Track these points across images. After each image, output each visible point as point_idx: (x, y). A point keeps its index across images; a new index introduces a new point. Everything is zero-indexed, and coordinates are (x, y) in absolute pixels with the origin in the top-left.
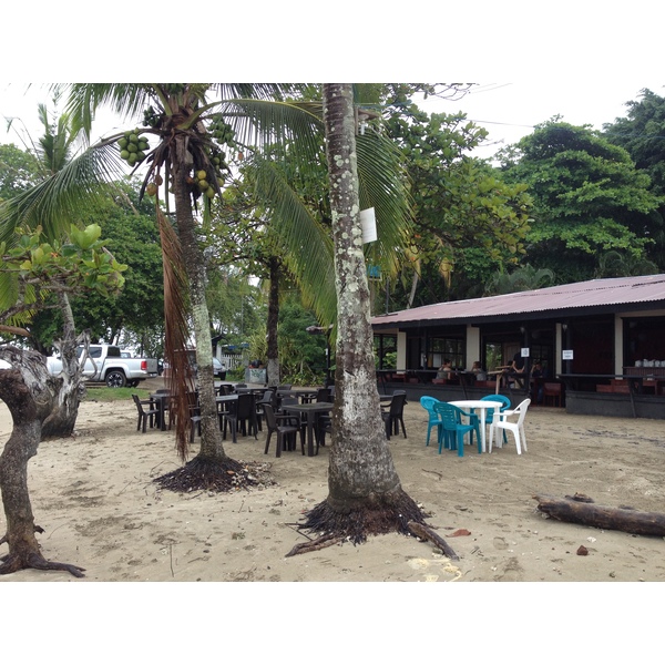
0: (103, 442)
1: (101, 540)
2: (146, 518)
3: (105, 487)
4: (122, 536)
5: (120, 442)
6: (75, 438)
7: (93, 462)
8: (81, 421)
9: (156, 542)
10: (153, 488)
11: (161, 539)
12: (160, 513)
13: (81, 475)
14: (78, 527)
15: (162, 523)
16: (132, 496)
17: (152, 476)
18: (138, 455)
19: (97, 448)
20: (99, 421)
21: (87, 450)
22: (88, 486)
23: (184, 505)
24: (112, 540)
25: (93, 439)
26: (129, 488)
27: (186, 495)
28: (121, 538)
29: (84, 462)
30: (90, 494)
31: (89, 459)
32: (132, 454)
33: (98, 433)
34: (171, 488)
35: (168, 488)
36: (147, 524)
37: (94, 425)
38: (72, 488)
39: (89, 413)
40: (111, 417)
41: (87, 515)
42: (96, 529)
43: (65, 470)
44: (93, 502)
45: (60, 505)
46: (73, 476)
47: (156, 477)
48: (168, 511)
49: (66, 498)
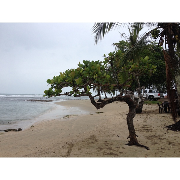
0: (150, 115)
1: (152, 141)
2: (165, 137)
3: (152, 127)
4: (159, 141)
5: (155, 116)
6: (142, 113)
7: (148, 120)
8: (143, 109)
9: (168, 144)
10: (166, 129)
11: (170, 144)
12: (168, 136)
13: (145, 123)
14: (146, 137)
15: (170, 139)
16: (160, 130)
17: (165, 126)
18: (160, 119)
19: (149, 117)
20: (148, 110)
21: (146, 117)
22: (147, 126)
23: (176, 135)
24: (156, 142)
25: (147, 114)
26: (159, 128)
27: (176, 132)
28: (158, 141)
29: (145, 120)
30: (148, 129)
31: (147, 119)
32: (159, 119)
33: (148, 113)
34: (171, 129)
35: (170, 129)
36: (165, 139)
37: (147, 111)
38: (143, 127)
39: (145, 107)
40: (151, 109)
41: (148, 134)
42: (151, 138)
43: (141, 122)
44: (149, 131)
45: (141, 131)
46: (143, 123)
47: (166, 126)
48: (171, 136)
49: (142, 129)
